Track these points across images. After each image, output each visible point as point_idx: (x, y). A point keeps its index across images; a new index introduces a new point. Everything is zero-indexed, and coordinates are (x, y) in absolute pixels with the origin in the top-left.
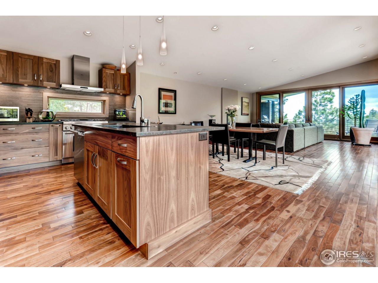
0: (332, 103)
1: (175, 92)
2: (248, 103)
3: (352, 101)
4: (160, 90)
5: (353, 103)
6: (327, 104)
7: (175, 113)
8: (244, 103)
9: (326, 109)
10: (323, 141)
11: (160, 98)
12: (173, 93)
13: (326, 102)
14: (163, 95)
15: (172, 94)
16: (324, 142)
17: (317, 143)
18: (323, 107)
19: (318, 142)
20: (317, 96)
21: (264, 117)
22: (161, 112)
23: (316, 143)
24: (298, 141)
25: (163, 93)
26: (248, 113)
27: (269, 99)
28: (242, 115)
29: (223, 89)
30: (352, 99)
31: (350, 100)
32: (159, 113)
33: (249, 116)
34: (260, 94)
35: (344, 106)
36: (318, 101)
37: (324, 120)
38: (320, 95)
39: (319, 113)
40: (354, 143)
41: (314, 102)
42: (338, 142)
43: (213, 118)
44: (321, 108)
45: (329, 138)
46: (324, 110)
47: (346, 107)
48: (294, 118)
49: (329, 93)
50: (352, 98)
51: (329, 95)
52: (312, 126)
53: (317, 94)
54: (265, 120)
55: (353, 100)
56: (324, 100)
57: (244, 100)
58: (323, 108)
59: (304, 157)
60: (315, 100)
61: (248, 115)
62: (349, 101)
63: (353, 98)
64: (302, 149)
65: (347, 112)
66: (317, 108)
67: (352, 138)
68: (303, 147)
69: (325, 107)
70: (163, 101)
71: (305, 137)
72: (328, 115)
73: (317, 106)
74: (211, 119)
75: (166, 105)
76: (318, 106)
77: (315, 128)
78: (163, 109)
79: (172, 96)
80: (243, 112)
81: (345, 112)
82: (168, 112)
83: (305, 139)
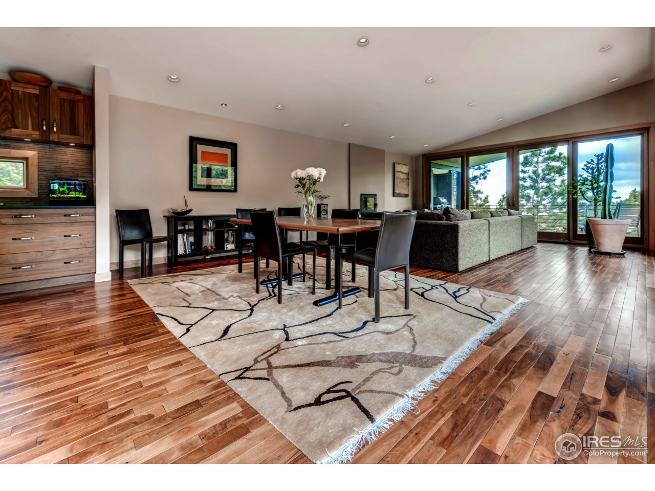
0: (562, 176)
1: (233, 147)
2: (407, 174)
3: (589, 167)
4: (194, 142)
5: (590, 171)
6: (554, 178)
7: (235, 191)
8: (397, 175)
9: (552, 186)
10: (536, 244)
11: (193, 160)
12: (230, 150)
13: (552, 174)
14: (203, 152)
15: (228, 151)
16: (539, 246)
17: (522, 250)
18: (547, 182)
19: (525, 247)
20: (537, 163)
21: (441, 201)
22: (194, 187)
23: (520, 248)
24: (471, 248)
25: (200, 148)
26: (407, 193)
27: (450, 169)
28: (394, 196)
29: (351, 146)
30: (589, 163)
31: (585, 165)
32: (191, 189)
33: (409, 199)
34: (430, 158)
35: (574, 178)
36: (540, 171)
37: (549, 206)
38: (543, 163)
39: (540, 194)
40: (592, 250)
41: (532, 174)
42: (565, 248)
43: (325, 201)
44: (544, 184)
45: (546, 238)
46: (549, 187)
47: (579, 178)
48: (499, 203)
49: (558, 157)
50: (590, 161)
51: (558, 161)
52: (513, 215)
53: (538, 160)
54: (442, 206)
55: (592, 165)
56: (550, 170)
57: (399, 168)
58: (548, 184)
59: (471, 285)
60: (533, 170)
61: (406, 196)
62: (585, 168)
63: (592, 161)
64: (483, 264)
65: (580, 189)
66: (536, 184)
67: (589, 239)
68: (486, 259)
69: (551, 183)
70: (200, 166)
71: (491, 239)
72: (555, 196)
73: (537, 182)
74: (320, 202)
75: (208, 173)
76: (539, 181)
77: (517, 220)
78: (201, 181)
79: (226, 155)
80: (396, 191)
81: (578, 189)
82: (212, 188)
83: (491, 243)
